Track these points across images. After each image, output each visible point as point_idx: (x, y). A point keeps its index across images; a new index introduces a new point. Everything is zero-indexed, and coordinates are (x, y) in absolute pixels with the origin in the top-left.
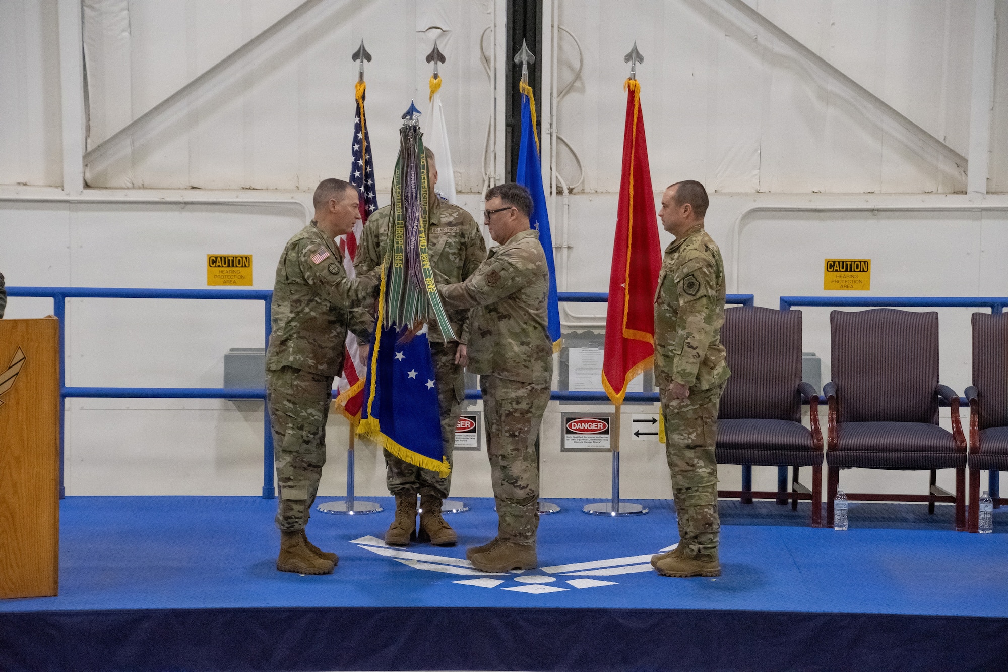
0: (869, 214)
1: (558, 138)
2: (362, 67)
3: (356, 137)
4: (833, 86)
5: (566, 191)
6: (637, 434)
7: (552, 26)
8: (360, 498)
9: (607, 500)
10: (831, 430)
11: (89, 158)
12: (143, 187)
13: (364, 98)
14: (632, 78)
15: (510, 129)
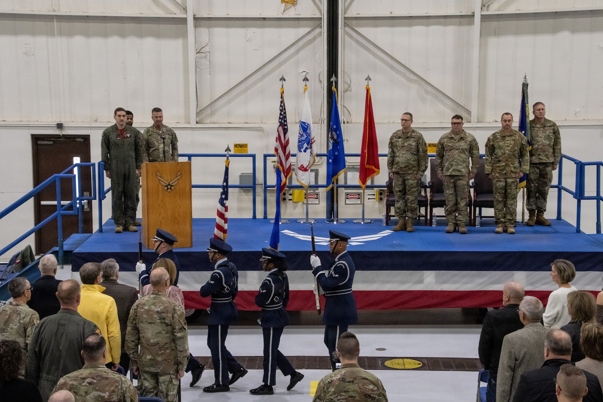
0: (441, 129)
1: (344, 106)
2: (283, 83)
3: (281, 105)
4: (429, 89)
5: (346, 122)
6: (369, 199)
7: (341, 71)
8: (283, 219)
9: (361, 219)
10: (431, 196)
11: (198, 114)
12: (214, 123)
13: (283, 93)
14: (368, 85)
15: (328, 103)
